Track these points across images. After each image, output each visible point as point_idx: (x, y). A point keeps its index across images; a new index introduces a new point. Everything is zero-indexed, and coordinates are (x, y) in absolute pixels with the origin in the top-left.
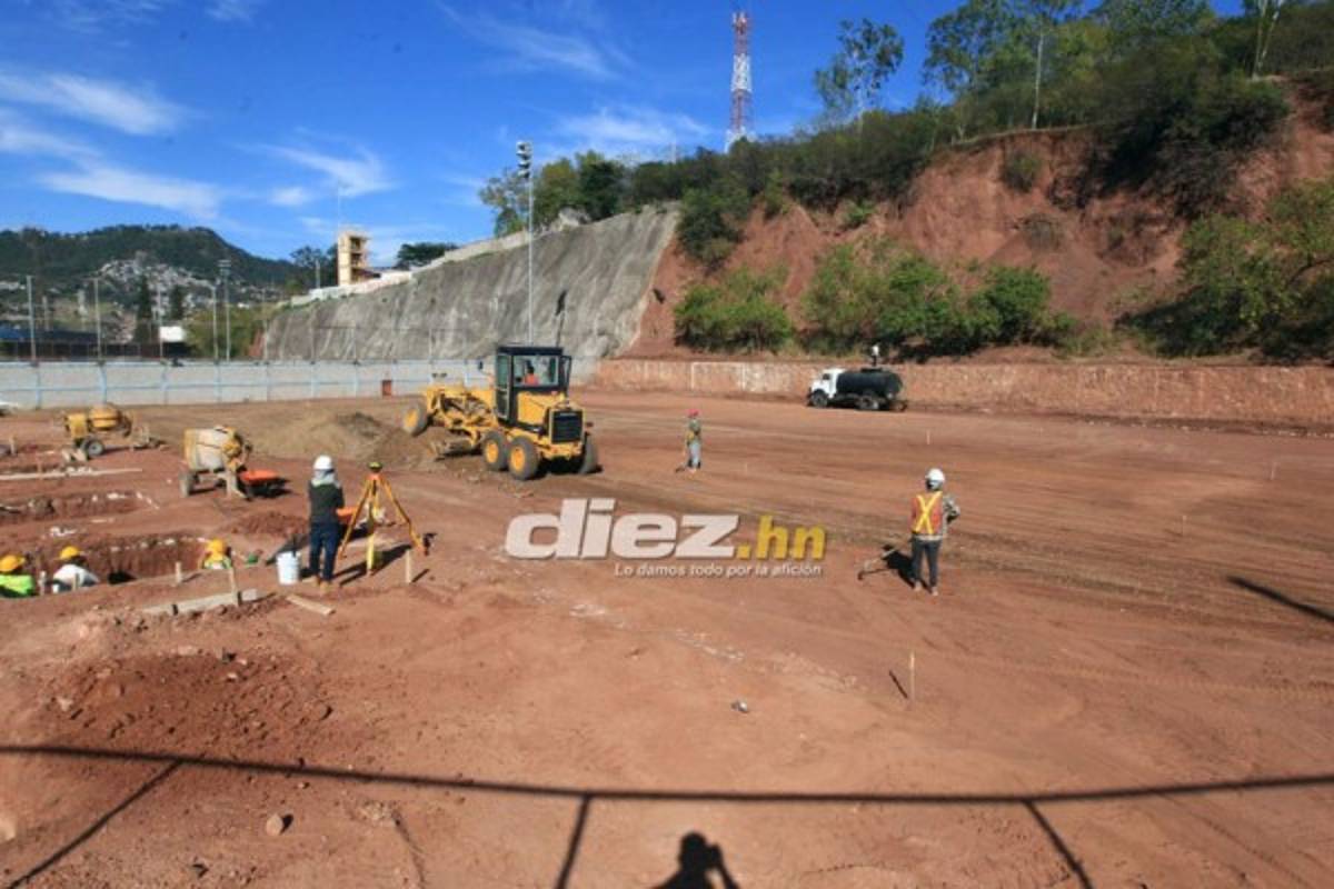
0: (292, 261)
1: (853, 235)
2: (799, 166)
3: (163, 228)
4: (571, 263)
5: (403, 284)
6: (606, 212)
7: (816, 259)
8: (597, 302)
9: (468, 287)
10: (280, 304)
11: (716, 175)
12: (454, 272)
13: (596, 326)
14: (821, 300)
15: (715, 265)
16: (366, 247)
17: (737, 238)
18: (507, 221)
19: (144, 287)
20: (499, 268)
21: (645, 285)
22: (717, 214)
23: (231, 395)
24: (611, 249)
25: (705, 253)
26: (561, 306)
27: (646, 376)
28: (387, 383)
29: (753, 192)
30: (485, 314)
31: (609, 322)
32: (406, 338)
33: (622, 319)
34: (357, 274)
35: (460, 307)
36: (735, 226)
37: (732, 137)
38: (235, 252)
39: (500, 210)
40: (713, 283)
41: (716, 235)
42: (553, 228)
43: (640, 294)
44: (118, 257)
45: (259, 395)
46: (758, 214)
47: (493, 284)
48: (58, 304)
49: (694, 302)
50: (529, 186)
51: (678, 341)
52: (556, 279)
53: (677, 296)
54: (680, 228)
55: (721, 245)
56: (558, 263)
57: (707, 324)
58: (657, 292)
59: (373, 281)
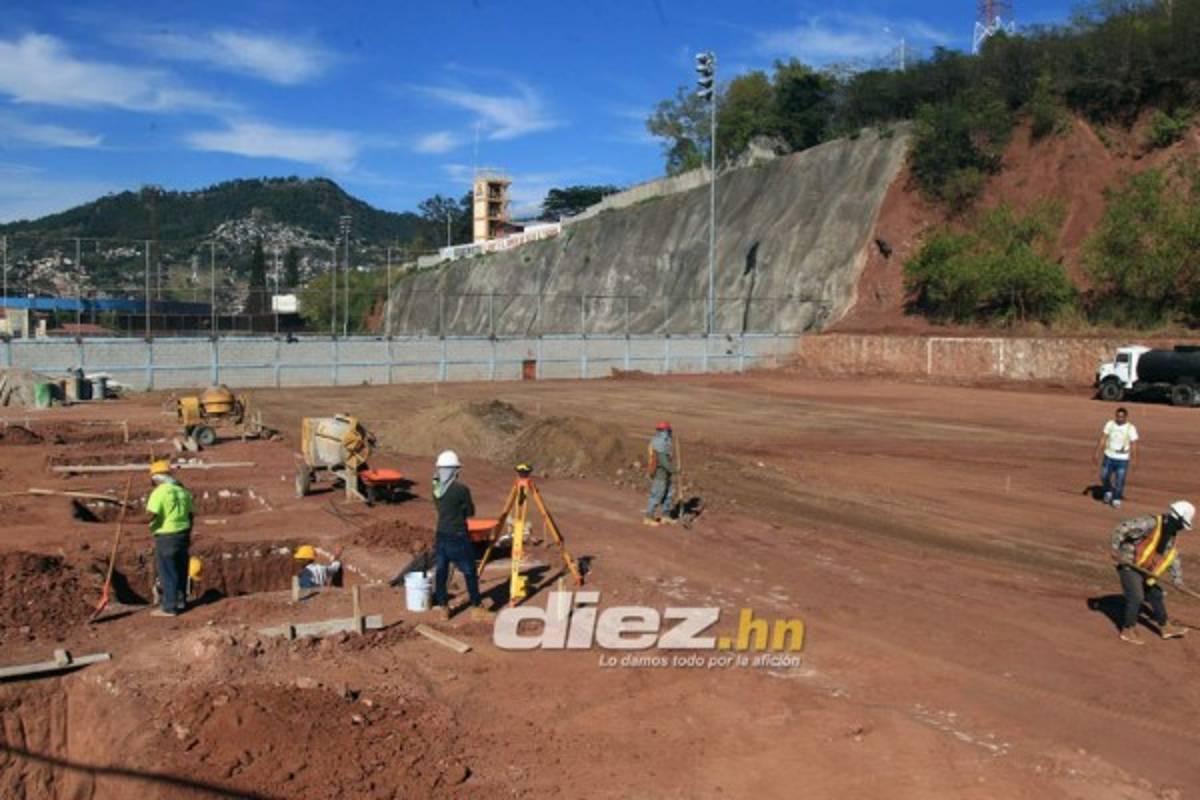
0: (420, 213)
1: (1164, 156)
2: (1079, 66)
3: (281, 181)
4: (763, 208)
5: (551, 238)
6: (811, 138)
7: (1106, 193)
8: (798, 258)
9: (632, 240)
10: (406, 266)
11: (962, 83)
12: (614, 222)
13: (797, 290)
14: (1115, 249)
15: (961, 203)
16: (507, 194)
17: (992, 167)
18: (682, 156)
19: (259, 248)
20: (672, 216)
21: (863, 235)
22: (964, 135)
23: (351, 377)
24: (818, 187)
25: (947, 190)
26: (751, 263)
27: (864, 356)
28: (529, 364)
29: (1015, 104)
30: (651, 276)
31: (814, 283)
32: (554, 305)
33: (833, 278)
34: (496, 227)
35: (622, 267)
36: (989, 152)
37: (982, 32)
38: (357, 205)
39: (672, 142)
40: (959, 230)
41: (962, 164)
42: (741, 163)
43: (857, 248)
44: (233, 216)
45: (379, 377)
46: (1022, 134)
47: (666, 234)
48: (171, 272)
49: (933, 256)
50: (711, 109)
51: (910, 309)
52: (744, 229)
53: (909, 246)
54: (912, 155)
55: (970, 177)
56: (746, 208)
57: (950, 285)
58: (880, 243)
59: (515, 236)
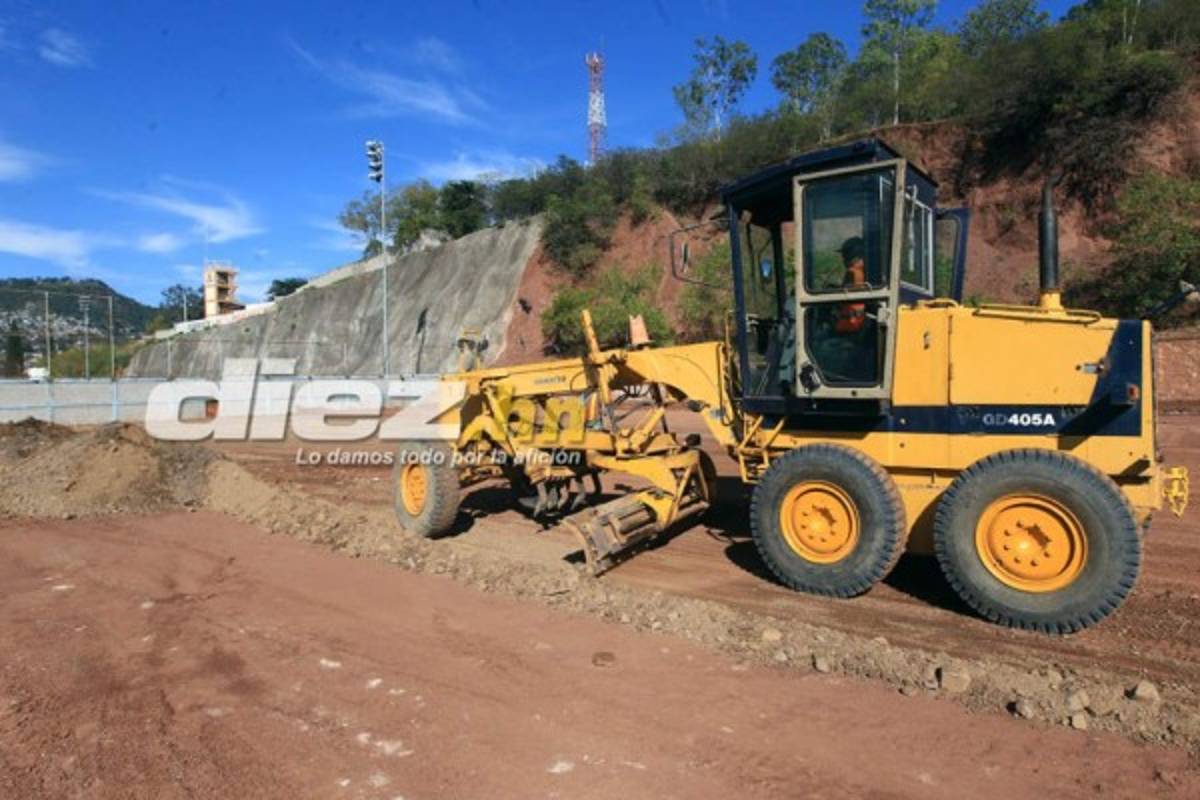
2: (664, 171)
4: (432, 280)
5: (264, 313)
6: (469, 228)
8: (459, 318)
9: (329, 309)
10: (145, 339)
11: (581, 183)
12: (315, 296)
15: (584, 270)
16: (233, 281)
17: (604, 245)
20: (360, 291)
21: (510, 296)
22: (581, 220)
24: (474, 264)
25: (572, 259)
26: (422, 324)
29: (619, 201)
30: (346, 336)
34: (224, 307)
35: (320, 330)
36: (602, 234)
40: (582, 289)
41: (582, 242)
42: (415, 248)
43: (505, 305)
44: (8, 308)
46: (624, 223)
47: (356, 304)
49: (563, 306)
51: (548, 351)
52: (417, 297)
53: (544, 302)
54: (545, 236)
55: (586, 252)
56: (420, 281)
58: (523, 303)
59: (238, 314)
